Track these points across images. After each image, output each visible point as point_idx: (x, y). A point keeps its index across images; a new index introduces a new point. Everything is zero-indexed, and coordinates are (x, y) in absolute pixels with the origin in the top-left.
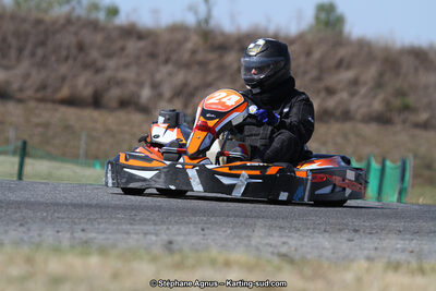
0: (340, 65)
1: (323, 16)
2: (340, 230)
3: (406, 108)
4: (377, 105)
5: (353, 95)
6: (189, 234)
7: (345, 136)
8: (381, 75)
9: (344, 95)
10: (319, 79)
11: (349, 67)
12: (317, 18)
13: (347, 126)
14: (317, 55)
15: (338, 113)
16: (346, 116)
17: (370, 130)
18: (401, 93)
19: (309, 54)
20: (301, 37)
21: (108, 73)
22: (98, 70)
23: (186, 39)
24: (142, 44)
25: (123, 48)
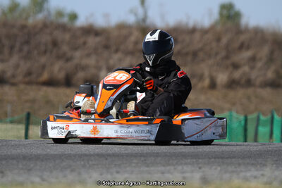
0: (242, 47)
1: (225, 12)
4: (270, 75)
5: (252, 68)
7: (249, 98)
8: (272, 53)
9: (246, 69)
10: (227, 57)
11: (248, 48)
12: (221, 14)
13: (250, 91)
14: (224, 40)
15: (243, 81)
16: (249, 83)
17: (266, 93)
19: (219, 40)
20: (212, 28)
21: (76, 61)
22: (68, 59)
23: (130, 34)
24: (98, 39)
25: (85, 43)
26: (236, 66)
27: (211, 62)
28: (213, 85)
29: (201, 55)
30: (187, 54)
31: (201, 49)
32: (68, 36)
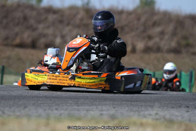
0: (155, 24)
2: (180, 107)
3: (188, 45)
4: (173, 44)
5: (161, 39)
6: (108, 110)
7: (158, 60)
8: (175, 29)
9: (157, 40)
10: (144, 31)
11: (159, 25)
12: (141, 1)
13: (159, 55)
14: (143, 19)
15: (154, 48)
16: (159, 50)
17: (170, 57)
18: (185, 38)
19: (139, 19)
20: (135, 11)
21: (39, 31)
22: (34, 30)
23: (78, 13)
24: (55, 16)
25: (46, 19)
26: (150, 38)
27: (133, 34)
28: (134, 51)
29: (126, 29)
31: (127, 25)
32: (34, 13)
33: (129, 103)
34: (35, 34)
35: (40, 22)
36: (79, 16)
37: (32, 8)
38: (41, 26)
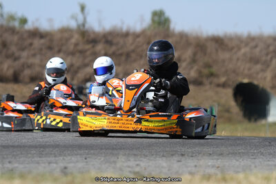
1: (156, 18)
2: (172, 155)
3: (212, 75)
4: (193, 74)
6: (77, 162)
12: (153, 20)
18: (208, 66)
20: (143, 32)
21: (22, 61)
22: (16, 59)
23: (71, 37)
24: (42, 41)
25: (31, 44)
29: (133, 55)
30: (121, 55)
31: (133, 51)
32: (16, 38)
33: (110, 151)
34: (17, 64)
35: (23, 49)
36: (73, 41)
37: (12, 31)
38: (25, 54)
